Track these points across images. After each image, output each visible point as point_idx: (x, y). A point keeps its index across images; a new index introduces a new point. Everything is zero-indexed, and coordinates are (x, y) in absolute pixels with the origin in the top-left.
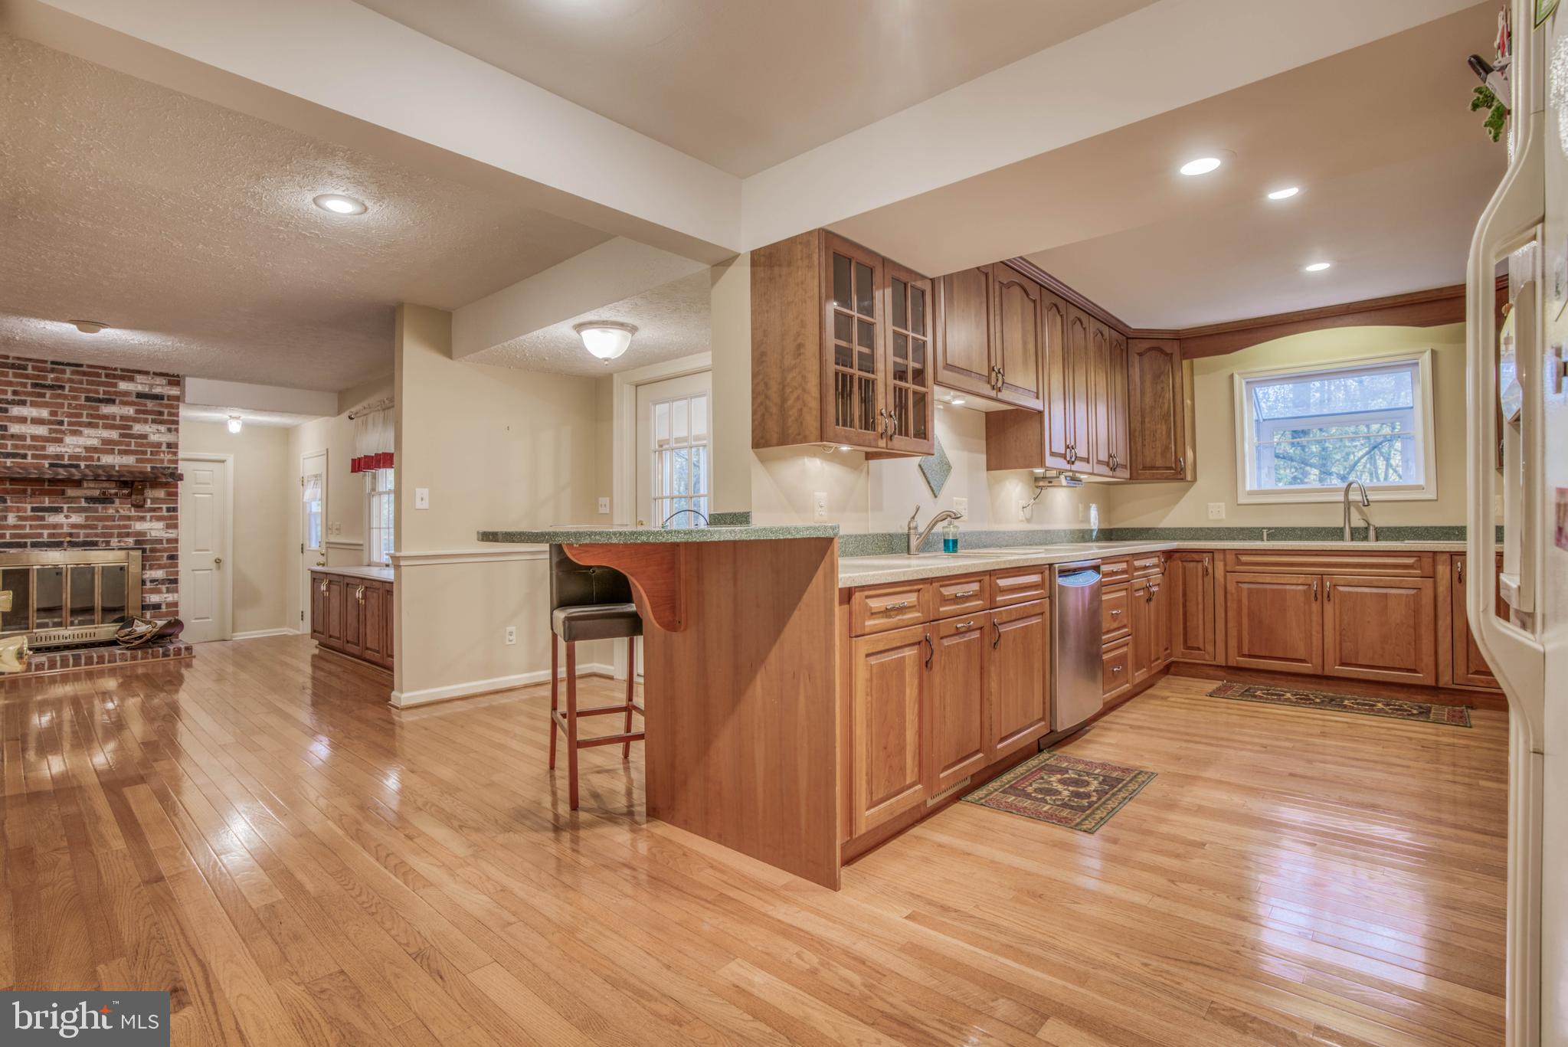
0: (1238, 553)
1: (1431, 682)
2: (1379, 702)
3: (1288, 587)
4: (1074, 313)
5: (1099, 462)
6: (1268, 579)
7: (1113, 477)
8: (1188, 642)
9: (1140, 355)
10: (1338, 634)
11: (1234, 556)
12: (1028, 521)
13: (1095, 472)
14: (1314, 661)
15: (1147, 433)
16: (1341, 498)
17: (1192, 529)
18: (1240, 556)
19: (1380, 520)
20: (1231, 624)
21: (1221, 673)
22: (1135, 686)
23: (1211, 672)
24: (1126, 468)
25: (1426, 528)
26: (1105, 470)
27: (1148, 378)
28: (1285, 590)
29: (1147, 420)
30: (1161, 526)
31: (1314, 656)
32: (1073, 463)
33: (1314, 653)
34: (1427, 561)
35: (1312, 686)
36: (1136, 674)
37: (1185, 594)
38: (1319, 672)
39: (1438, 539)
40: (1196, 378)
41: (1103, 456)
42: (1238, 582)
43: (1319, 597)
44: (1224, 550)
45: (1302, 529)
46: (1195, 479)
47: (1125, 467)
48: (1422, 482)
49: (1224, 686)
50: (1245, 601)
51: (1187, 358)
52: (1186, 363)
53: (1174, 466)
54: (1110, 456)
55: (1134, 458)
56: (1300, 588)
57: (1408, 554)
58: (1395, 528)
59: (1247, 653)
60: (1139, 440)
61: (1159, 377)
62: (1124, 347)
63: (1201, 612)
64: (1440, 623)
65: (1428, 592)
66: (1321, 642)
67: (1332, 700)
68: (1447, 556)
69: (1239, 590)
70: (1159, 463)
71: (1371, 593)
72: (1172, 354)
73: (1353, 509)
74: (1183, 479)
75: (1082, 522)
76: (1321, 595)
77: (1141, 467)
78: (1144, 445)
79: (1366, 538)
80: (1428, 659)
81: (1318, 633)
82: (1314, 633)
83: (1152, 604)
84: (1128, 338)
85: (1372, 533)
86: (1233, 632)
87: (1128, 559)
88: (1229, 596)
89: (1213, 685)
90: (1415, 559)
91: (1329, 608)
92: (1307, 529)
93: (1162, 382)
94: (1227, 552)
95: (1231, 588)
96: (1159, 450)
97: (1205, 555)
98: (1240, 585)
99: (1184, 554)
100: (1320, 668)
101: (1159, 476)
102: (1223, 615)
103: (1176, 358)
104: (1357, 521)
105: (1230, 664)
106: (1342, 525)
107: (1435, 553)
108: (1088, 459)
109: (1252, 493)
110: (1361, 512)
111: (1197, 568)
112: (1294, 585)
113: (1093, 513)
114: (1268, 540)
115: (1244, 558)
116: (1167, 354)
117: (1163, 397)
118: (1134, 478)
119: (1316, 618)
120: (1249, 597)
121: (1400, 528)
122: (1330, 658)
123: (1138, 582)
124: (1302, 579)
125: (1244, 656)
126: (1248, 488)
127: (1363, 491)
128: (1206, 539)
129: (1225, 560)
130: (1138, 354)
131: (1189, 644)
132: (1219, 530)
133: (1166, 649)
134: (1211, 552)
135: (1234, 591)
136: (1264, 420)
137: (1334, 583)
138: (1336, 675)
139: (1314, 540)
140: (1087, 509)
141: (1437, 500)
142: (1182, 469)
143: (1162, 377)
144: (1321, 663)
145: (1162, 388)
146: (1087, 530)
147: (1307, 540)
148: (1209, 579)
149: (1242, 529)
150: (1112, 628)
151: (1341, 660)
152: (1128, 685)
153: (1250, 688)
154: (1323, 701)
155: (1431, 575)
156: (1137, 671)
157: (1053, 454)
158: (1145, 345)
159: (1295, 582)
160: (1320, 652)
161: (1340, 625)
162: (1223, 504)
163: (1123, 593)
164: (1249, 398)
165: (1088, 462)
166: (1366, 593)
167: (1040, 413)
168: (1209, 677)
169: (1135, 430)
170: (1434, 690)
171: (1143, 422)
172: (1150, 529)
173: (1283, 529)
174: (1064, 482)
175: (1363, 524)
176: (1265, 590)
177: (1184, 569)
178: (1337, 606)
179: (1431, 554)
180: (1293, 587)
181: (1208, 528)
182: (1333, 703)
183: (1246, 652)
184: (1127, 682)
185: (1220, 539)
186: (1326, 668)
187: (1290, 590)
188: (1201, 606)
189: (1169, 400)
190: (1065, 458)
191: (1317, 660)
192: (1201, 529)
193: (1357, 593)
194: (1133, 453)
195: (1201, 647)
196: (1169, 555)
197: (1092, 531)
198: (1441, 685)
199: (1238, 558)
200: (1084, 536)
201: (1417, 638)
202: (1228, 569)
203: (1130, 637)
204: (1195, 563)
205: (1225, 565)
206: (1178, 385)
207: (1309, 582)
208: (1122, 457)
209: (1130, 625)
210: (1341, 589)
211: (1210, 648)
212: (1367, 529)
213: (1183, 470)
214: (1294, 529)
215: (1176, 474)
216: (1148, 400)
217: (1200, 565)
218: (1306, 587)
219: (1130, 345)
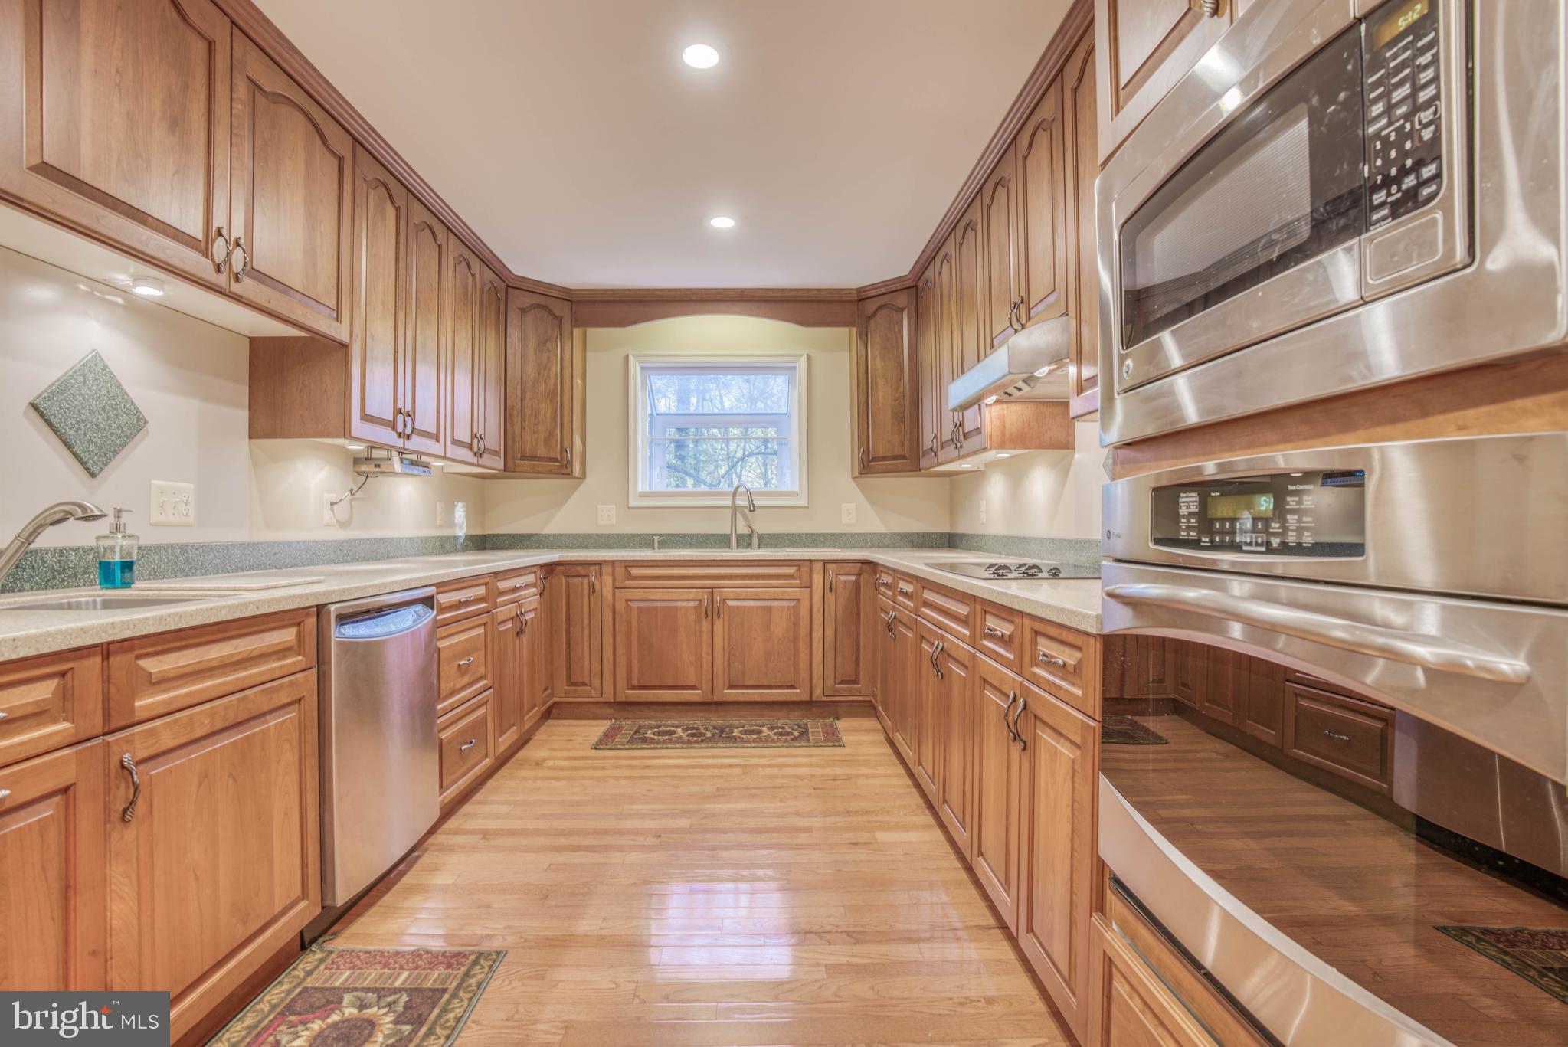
0: (628, 564)
1: (805, 697)
2: (764, 725)
3: (679, 604)
4: (419, 215)
5: (456, 442)
6: (658, 594)
7: (478, 465)
8: (573, 676)
9: (523, 311)
10: (726, 654)
11: (623, 569)
12: (343, 525)
13: (448, 455)
14: (704, 687)
15: (528, 412)
16: (729, 503)
17: (579, 535)
18: (629, 569)
19: (762, 527)
20: (620, 651)
21: (608, 711)
22: (496, 759)
23: (598, 711)
24: (499, 456)
25: (799, 535)
26: (466, 455)
27: (532, 343)
28: (676, 608)
29: (528, 395)
30: (546, 531)
31: (704, 682)
32: (408, 437)
33: (704, 677)
34: (805, 569)
35: (702, 714)
36: (500, 740)
37: (568, 618)
38: (709, 699)
39: (808, 546)
40: (588, 354)
41: (464, 435)
42: (627, 600)
43: (709, 613)
44: (613, 561)
45: (692, 536)
46: (583, 476)
47: (496, 453)
48: (797, 489)
49: (612, 727)
50: (635, 623)
51: (579, 326)
52: (577, 332)
53: (559, 457)
54: (474, 436)
55: (510, 443)
56: (692, 604)
57: (790, 563)
58: (774, 535)
59: (637, 684)
60: (517, 420)
61: (545, 343)
62: (502, 295)
63: (586, 638)
64: (815, 635)
65: (805, 603)
66: (710, 665)
67: (722, 731)
68: (821, 564)
69: (628, 609)
70: (542, 452)
71: (757, 607)
72: (561, 317)
73: (739, 515)
74: (569, 475)
75: (441, 527)
76: (711, 611)
77: (519, 456)
78: (523, 428)
79: (749, 545)
80: (804, 674)
81: (708, 654)
82: (704, 655)
83: (525, 638)
84: (508, 286)
85: (755, 541)
86: (622, 662)
87: (486, 580)
88: (618, 617)
89: (599, 728)
90: (795, 568)
91: (718, 625)
92: (696, 535)
93: (549, 350)
94: (617, 564)
95: (620, 607)
96: (542, 437)
97: (592, 568)
98: (630, 603)
99: (567, 567)
100: (709, 694)
101: (541, 469)
102: (611, 640)
103: (566, 326)
104: (743, 529)
105: (619, 699)
106: (729, 532)
107: (812, 561)
108: (437, 435)
109: (643, 495)
110: (746, 518)
111: (582, 584)
112: (685, 599)
113: (460, 513)
114: (659, 548)
115: (635, 571)
116: (555, 317)
117: (549, 370)
118: (509, 470)
119: (705, 638)
120: (639, 617)
121: (778, 535)
122: (719, 681)
123: (504, 611)
124: (693, 594)
125: (633, 688)
126: (640, 489)
127: (749, 495)
128: (594, 548)
129: (613, 574)
130: (521, 309)
131: (574, 679)
132: (609, 536)
133: (546, 689)
134: (599, 564)
135: (623, 610)
136: (657, 414)
137: (724, 597)
138: (724, 699)
139: (702, 547)
140: (450, 510)
141: (807, 507)
142: (568, 461)
143: (548, 345)
144: (710, 688)
145: (549, 359)
146: (448, 538)
147: (697, 547)
148: (595, 598)
149: (633, 536)
150: (458, 686)
151: (729, 682)
152: (487, 760)
153: (640, 727)
154: (714, 735)
155: (808, 585)
156: (502, 733)
157: (366, 418)
158: (529, 300)
159: (686, 597)
160: (710, 677)
161: (729, 645)
162: (614, 507)
163: (480, 630)
164: (644, 387)
165: (437, 440)
166: (753, 607)
167: (344, 347)
168: (596, 717)
169: (513, 408)
170: (808, 706)
171: (523, 398)
172: (532, 535)
173: (673, 535)
174: (398, 467)
175: (746, 531)
176: (656, 608)
177: (568, 586)
178: (726, 623)
179: (808, 563)
180: (684, 604)
181: (597, 535)
182: (723, 736)
183: (635, 683)
184: (486, 756)
185: (610, 547)
186: (715, 693)
187: (681, 608)
188: (586, 632)
189: (556, 375)
190: (394, 428)
191: (706, 686)
192: (589, 535)
193: (745, 607)
194: (509, 436)
195: (587, 682)
196: (550, 569)
197: (456, 538)
198: (814, 699)
199: (627, 571)
200: (444, 545)
201: (796, 651)
202: (617, 584)
203: (491, 690)
204: (580, 579)
205: (614, 580)
206: (567, 357)
207: (700, 598)
208: (493, 438)
209: (489, 675)
210: (730, 603)
211: (596, 682)
212: (750, 536)
213: (570, 463)
214: (684, 536)
215: (562, 467)
216: (531, 370)
217: (586, 580)
218: (696, 603)
219: (510, 297)
